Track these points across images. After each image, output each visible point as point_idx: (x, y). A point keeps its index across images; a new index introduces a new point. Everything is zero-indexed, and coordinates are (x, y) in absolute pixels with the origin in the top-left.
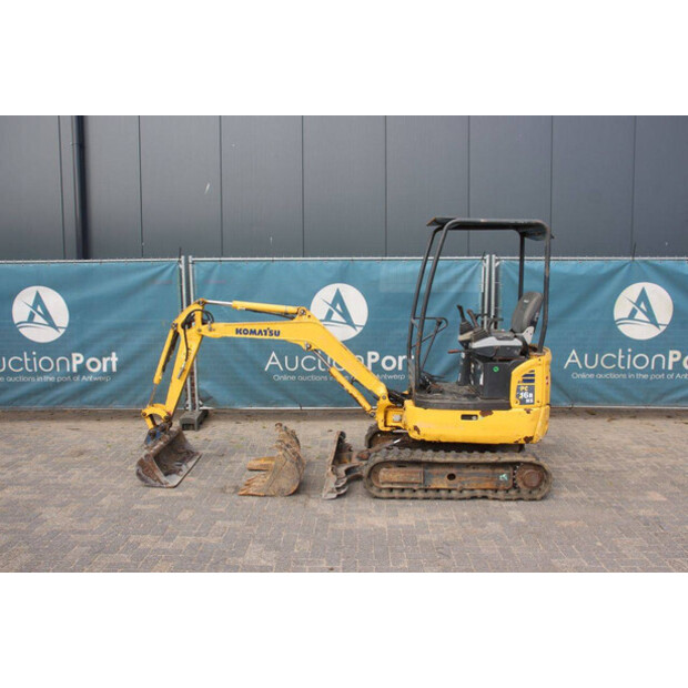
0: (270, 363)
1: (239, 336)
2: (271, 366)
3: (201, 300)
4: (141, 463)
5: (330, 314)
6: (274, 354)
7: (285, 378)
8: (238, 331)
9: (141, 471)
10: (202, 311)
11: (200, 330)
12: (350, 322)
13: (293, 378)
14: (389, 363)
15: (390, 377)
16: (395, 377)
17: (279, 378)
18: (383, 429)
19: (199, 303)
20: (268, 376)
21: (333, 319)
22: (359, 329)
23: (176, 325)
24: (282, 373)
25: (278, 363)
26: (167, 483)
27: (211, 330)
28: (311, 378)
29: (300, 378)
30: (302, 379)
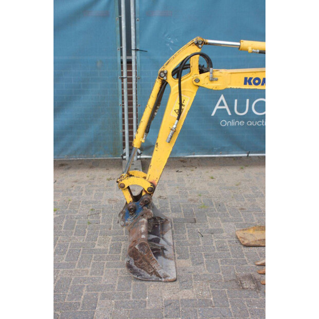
0: (217, 107)
1: (248, 87)
2: (218, 110)
3: (199, 39)
4: (133, 254)
6: (222, 98)
7: (233, 123)
8: (247, 81)
9: (132, 263)
10: (201, 54)
11: (197, 80)
13: (241, 123)
17: (227, 124)
19: (197, 44)
20: (215, 121)
23: (166, 74)
24: (229, 118)
25: (226, 107)
26: (166, 277)
27: (212, 80)
28: (261, 123)
29: (249, 123)
30: (251, 124)
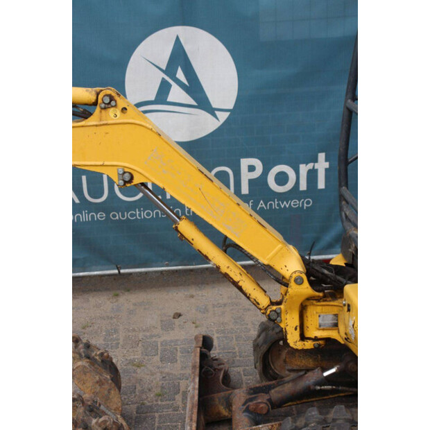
5: (164, 89)
7: (85, 217)
12: (202, 103)
13: (100, 216)
14: (281, 179)
15: (285, 204)
16: (294, 203)
18: (300, 345)
21: (170, 99)
22: (223, 117)
28: (135, 215)
29: (114, 216)
30: (117, 218)
